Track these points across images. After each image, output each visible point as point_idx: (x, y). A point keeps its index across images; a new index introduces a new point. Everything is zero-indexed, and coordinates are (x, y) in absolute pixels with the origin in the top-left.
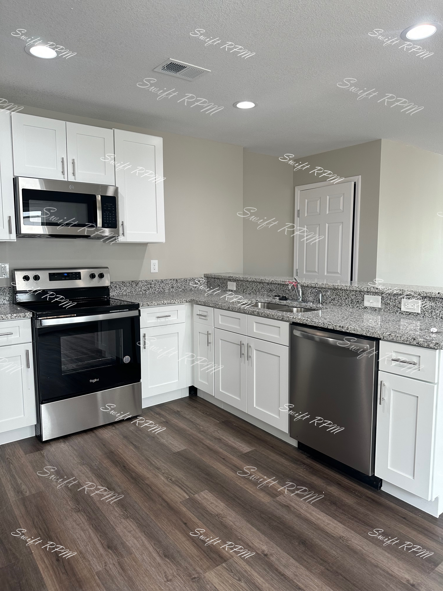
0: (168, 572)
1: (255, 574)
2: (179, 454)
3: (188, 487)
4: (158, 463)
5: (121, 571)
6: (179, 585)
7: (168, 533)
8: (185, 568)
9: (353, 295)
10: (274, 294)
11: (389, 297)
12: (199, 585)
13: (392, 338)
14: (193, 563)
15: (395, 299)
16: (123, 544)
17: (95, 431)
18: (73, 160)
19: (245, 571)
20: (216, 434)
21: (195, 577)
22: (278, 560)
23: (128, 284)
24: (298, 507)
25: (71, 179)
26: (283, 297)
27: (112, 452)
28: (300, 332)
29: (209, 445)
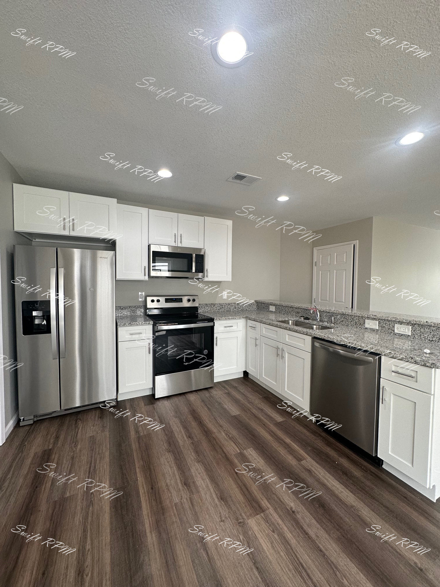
0: (222, 513)
1: (285, 528)
2: (235, 417)
3: (240, 443)
4: (221, 423)
5: (191, 506)
6: (229, 527)
7: (224, 479)
8: (234, 512)
9: (356, 319)
10: (300, 315)
11: (385, 322)
12: (243, 530)
13: (392, 355)
14: (240, 509)
15: (390, 324)
16: (194, 482)
17: (185, 394)
18: (181, 234)
19: (278, 524)
20: (259, 406)
21: (241, 522)
22: (303, 518)
23: (209, 305)
24: (317, 472)
25: (180, 245)
26: (306, 317)
27: (194, 410)
28: (318, 344)
29: (255, 413)
